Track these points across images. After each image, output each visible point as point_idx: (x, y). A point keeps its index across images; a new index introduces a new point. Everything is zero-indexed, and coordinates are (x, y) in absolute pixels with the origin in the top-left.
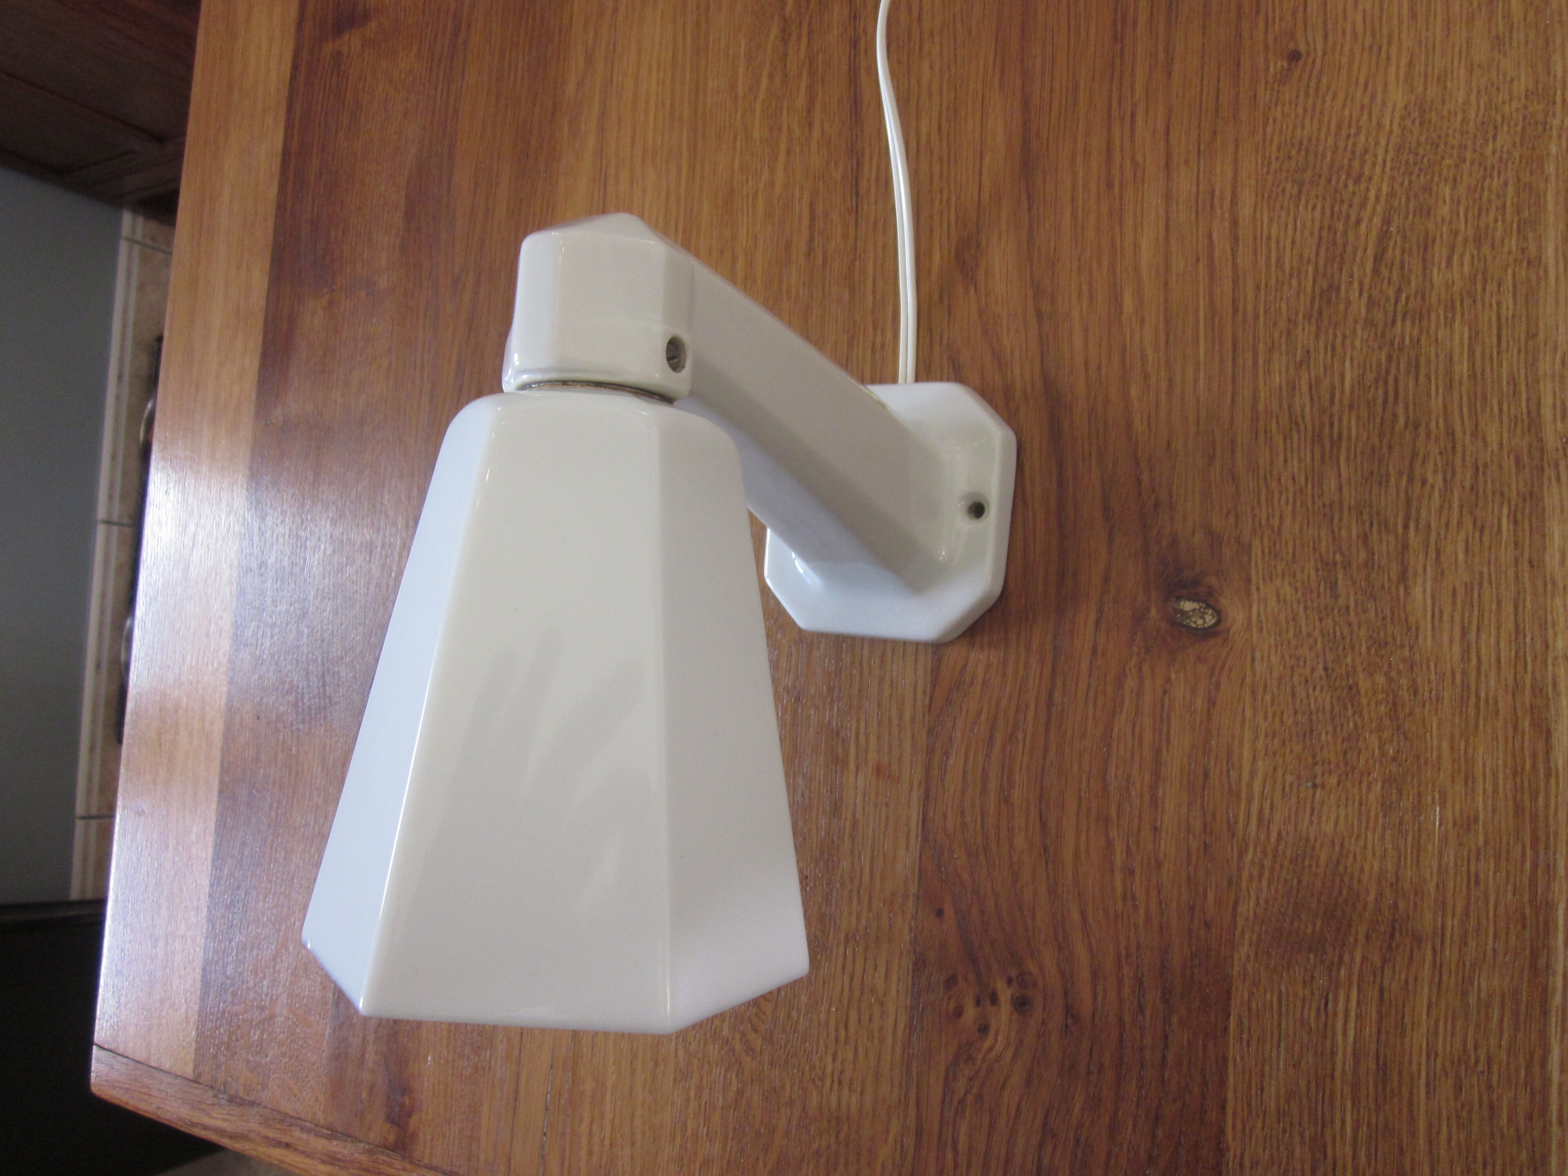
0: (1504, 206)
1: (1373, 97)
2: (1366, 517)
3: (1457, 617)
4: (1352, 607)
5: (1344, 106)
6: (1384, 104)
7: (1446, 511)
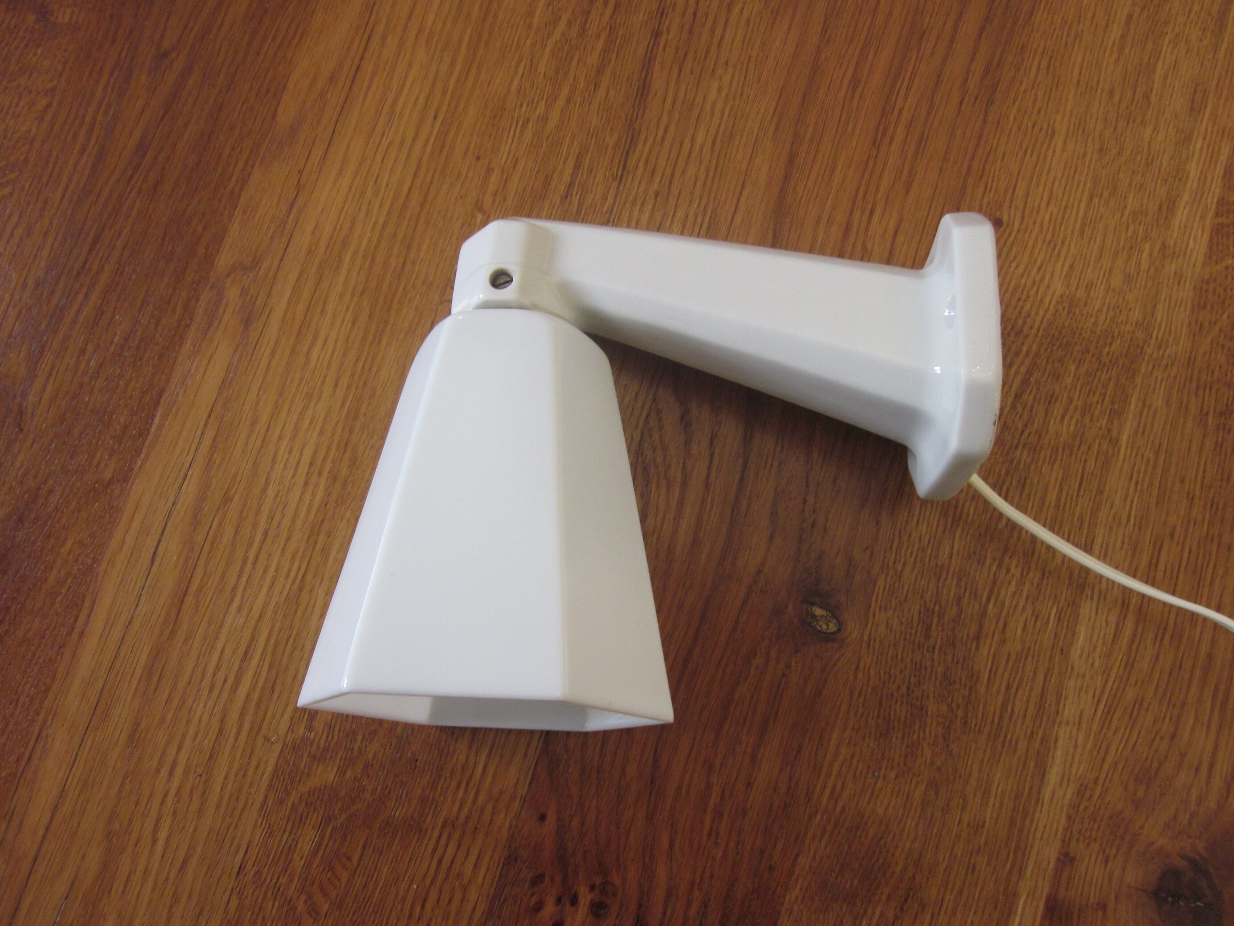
0: (1105, 394)
1: (1042, 279)
2: (963, 583)
3: (1006, 675)
4: (937, 647)
5: (1022, 276)
6: (1048, 287)
7: (1017, 596)
